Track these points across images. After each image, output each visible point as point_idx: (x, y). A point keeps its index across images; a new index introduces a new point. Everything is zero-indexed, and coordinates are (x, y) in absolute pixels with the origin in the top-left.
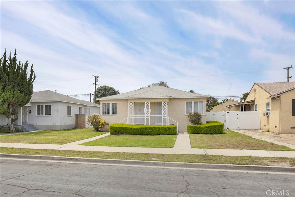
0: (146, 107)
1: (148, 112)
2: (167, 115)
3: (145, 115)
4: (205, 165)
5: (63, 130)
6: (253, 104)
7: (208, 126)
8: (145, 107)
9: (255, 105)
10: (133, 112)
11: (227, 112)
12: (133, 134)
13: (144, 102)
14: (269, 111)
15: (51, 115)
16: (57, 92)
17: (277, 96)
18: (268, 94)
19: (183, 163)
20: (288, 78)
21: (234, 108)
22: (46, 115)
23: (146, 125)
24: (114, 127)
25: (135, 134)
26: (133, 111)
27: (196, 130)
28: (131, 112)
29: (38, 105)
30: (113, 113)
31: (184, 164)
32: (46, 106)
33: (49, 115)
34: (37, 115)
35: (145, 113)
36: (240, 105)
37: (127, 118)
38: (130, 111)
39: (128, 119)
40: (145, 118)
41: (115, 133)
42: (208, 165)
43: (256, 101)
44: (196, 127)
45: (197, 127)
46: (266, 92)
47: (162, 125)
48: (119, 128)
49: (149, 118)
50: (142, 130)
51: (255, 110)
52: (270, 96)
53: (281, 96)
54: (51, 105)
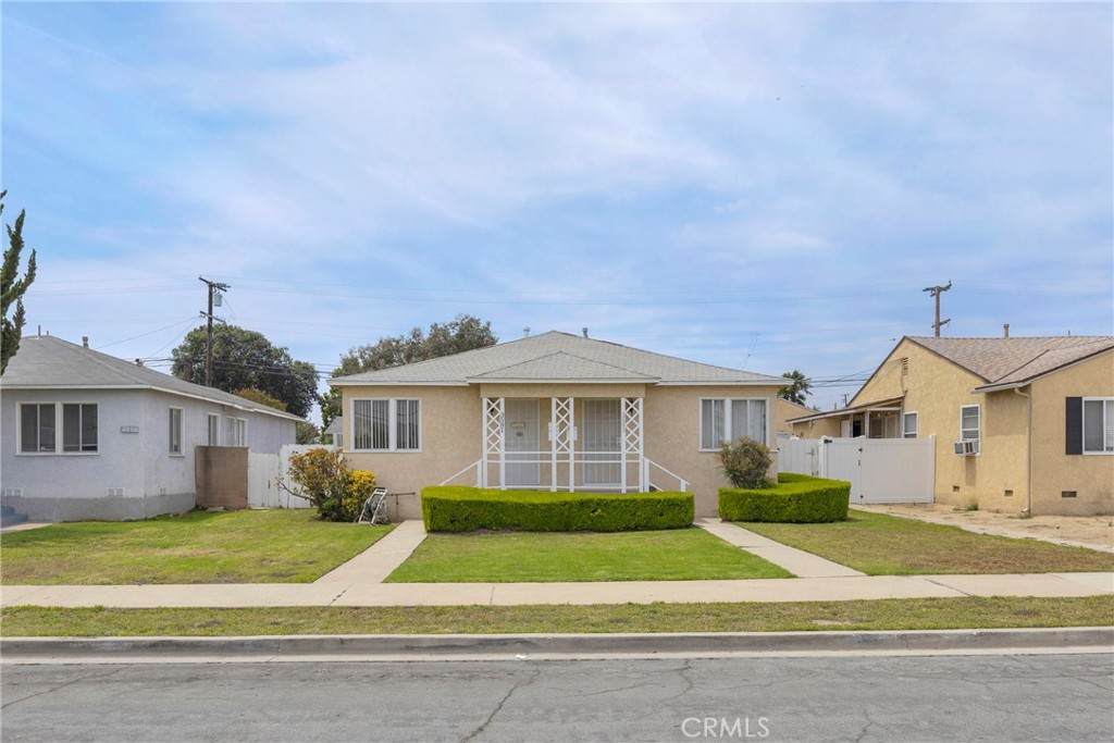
0: (558, 418)
1: (563, 438)
2: (640, 452)
3: (555, 452)
4: (1054, 633)
5: (154, 519)
6: (898, 413)
7: (807, 494)
8: (554, 418)
9: (903, 418)
10: (502, 438)
11: (826, 441)
12: (531, 531)
13: (550, 399)
14: (977, 437)
15: (95, 448)
16: (91, 347)
17: (1021, 385)
18: (969, 376)
19: (975, 632)
20: (938, 325)
21: (821, 425)
22: (66, 449)
23: (576, 490)
24: (447, 502)
25: (539, 529)
26: (502, 434)
27: (757, 507)
28: (494, 439)
29: (25, 402)
30: (400, 445)
31: (981, 634)
32: (70, 410)
33: (85, 449)
34: (18, 450)
35: (554, 445)
36: (846, 417)
37: (479, 463)
38: (489, 432)
39: (482, 465)
40: (554, 461)
41: (450, 527)
42: (1067, 633)
43: (908, 401)
44: (760, 497)
45: (763, 497)
46: (962, 373)
47: (624, 491)
48: (469, 503)
49: (568, 464)
50: (566, 513)
51: (903, 433)
52: (983, 384)
53: (1033, 387)
54: (96, 406)
